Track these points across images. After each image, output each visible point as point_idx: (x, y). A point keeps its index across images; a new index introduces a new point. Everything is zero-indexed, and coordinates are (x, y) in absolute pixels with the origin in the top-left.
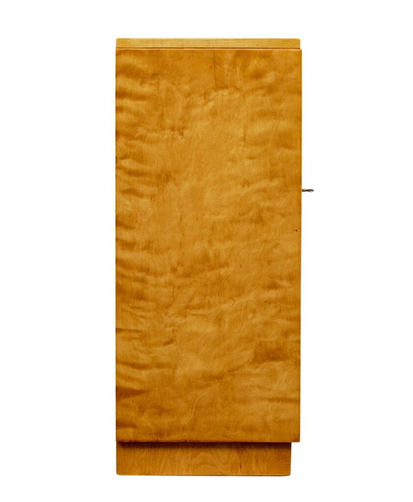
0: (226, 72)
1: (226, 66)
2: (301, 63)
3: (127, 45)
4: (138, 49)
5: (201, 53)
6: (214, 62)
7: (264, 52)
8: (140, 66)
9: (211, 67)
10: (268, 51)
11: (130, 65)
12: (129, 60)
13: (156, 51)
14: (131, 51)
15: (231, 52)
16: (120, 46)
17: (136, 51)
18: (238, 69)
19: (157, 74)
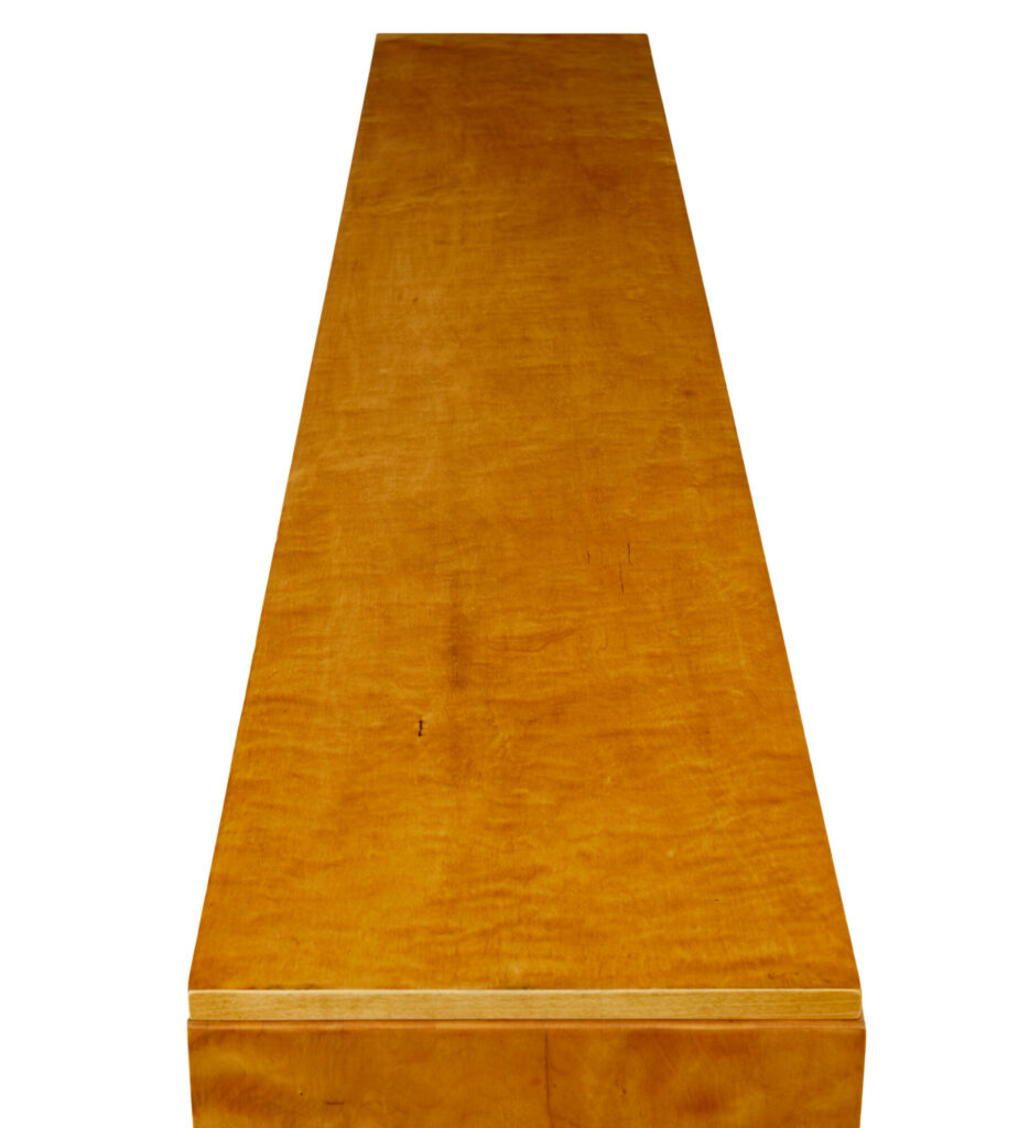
0: (590, 1096)
1: (589, 1079)
2: (860, 1068)
3: (226, 1014)
4: (267, 1027)
5: (499, 1038)
6: (547, 1067)
7: (729, 1036)
8: (278, 1079)
9: (536, 1082)
10: (741, 1034)
11: (243, 1076)
12: (233, 1060)
13: (335, 1033)
14: (243, 1034)
15: (605, 1035)
16: (203, 1014)
17: (261, 1034)
18: (631, 1085)
19: (342, 1103)
